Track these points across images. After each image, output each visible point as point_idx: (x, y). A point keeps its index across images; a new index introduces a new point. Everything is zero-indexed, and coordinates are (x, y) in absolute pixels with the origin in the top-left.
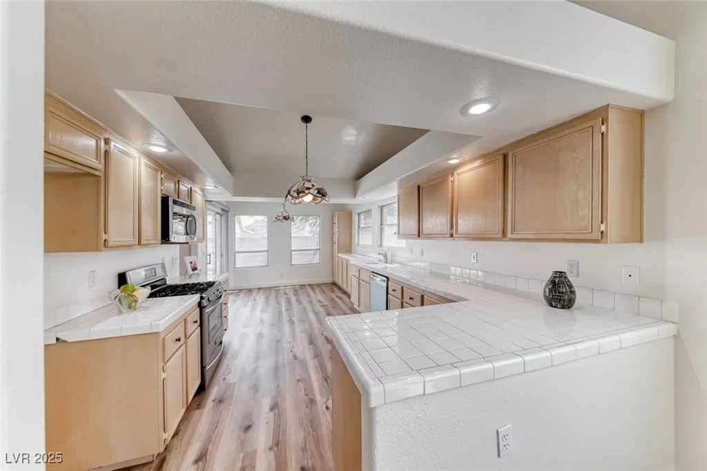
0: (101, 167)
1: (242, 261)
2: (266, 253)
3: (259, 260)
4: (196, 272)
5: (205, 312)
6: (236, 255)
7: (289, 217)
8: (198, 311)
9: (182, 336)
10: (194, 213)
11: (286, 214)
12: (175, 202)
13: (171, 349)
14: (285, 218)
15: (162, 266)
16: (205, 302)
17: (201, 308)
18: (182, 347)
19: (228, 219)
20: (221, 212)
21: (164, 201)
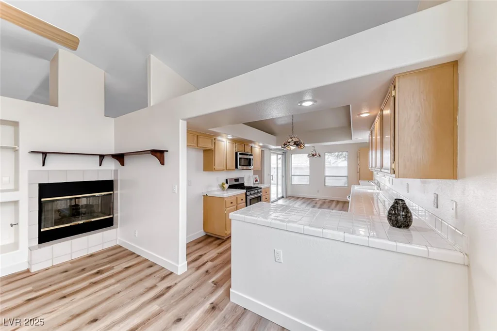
0: (213, 147)
1: (295, 181)
2: (308, 177)
3: (305, 181)
4: (257, 182)
5: (248, 197)
6: (292, 177)
7: (316, 155)
8: (245, 196)
9: (234, 203)
10: (251, 157)
11: (315, 153)
12: (240, 154)
13: (229, 204)
14: (313, 155)
15: (243, 178)
16: (248, 193)
17: (246, 195)
18: (235, 206)
19: (286, 156)
20: (282, 153)
21: (236, 154)
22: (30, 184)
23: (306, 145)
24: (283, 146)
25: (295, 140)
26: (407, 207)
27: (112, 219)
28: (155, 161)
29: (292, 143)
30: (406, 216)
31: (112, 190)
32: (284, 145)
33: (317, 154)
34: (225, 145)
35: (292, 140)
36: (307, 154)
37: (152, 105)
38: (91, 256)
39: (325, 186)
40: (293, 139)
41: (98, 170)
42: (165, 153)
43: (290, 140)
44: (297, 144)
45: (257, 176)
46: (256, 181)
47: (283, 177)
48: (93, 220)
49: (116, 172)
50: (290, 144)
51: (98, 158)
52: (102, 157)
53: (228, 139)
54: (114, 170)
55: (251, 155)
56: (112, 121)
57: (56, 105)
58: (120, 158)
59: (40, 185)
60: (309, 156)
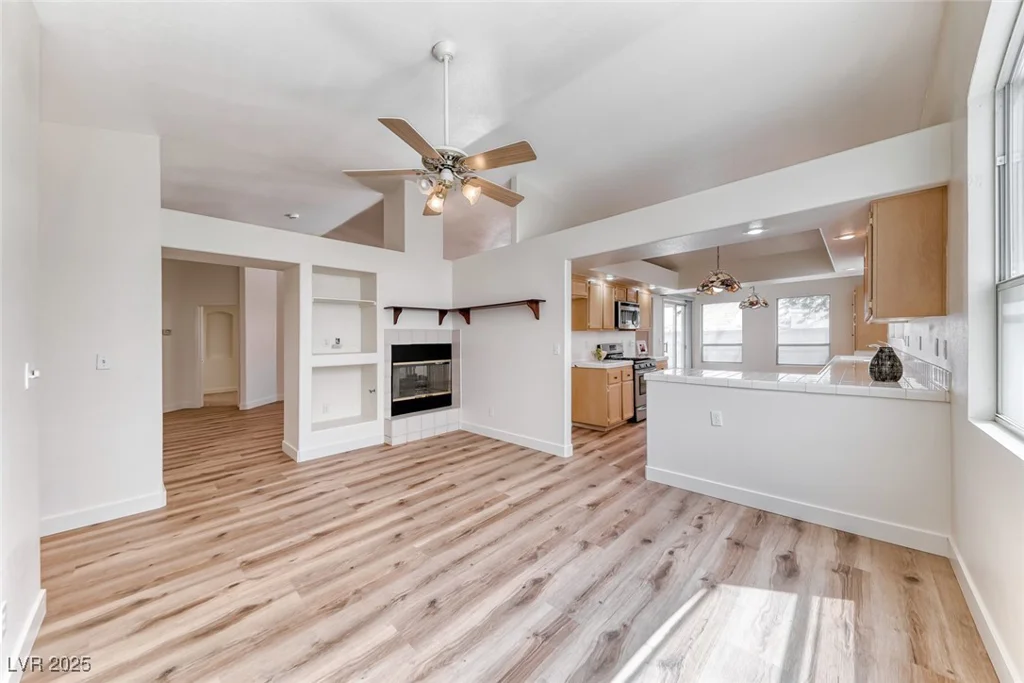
0: (587, 294)
1: (711, 355)
2: (740, 347)
3: (733, 355)
4: (643, 353)
5: (637, 372)
6: (705, 348)
7: (757, 303)
8: (632, 370)
9: (619, 378)
10: (637, 309)
11: (755, 299)
12: (622, 304)
13: (612, 380)
14: (752, 304)
15: (621, 345)
16: (637, 367)
17: (634, 370)
18: (619, 384)
19: (691, 308)
20: (683, 302)
21: (616, 304)
22: (386, 345)
23: (742, 285)
24: (701, 289)
25: (722, 277)
26: (895, 356)
27: (450, 395)
28: (528, 312)
29: (718, 283)
30: (892, 366)
31: (450, 357)
32: (703, 286)
33: (761, 302)
34: (602, 289)
35: (718, 278)
36: (739, 304)
37: (518, 241)
38: (439, 437)
39: (777, 364)
40: (720, 276)
41: (437, 331)
42: (540, 304)
43: (714, 278)
44: (727, 284)
45: (644, 343)
46: (643, 350)
47: (685, 347)
48: (434, 394)
49: (456, 333)
50: (714, 284)
51: (437, 314)
52: (443, 313)
53: (607, 281)
54: (453, 331)
55: (635, 306)
56: (449, 264)
57: (403, 251)
58: (465, 313)
59: (393, 347)
60: (742, 306)
